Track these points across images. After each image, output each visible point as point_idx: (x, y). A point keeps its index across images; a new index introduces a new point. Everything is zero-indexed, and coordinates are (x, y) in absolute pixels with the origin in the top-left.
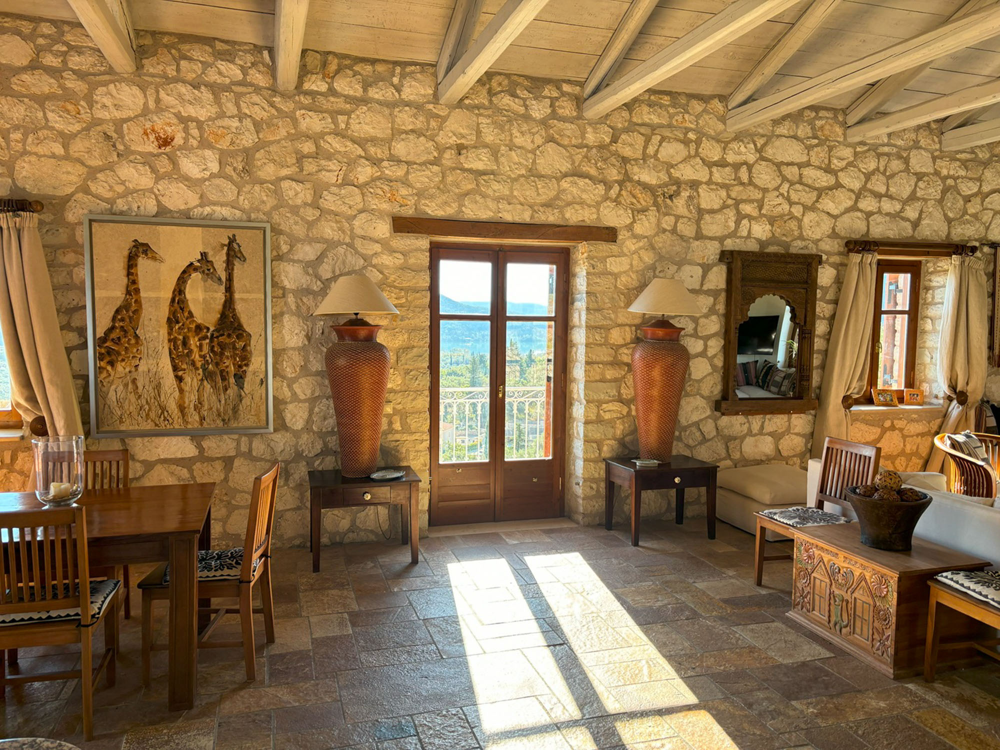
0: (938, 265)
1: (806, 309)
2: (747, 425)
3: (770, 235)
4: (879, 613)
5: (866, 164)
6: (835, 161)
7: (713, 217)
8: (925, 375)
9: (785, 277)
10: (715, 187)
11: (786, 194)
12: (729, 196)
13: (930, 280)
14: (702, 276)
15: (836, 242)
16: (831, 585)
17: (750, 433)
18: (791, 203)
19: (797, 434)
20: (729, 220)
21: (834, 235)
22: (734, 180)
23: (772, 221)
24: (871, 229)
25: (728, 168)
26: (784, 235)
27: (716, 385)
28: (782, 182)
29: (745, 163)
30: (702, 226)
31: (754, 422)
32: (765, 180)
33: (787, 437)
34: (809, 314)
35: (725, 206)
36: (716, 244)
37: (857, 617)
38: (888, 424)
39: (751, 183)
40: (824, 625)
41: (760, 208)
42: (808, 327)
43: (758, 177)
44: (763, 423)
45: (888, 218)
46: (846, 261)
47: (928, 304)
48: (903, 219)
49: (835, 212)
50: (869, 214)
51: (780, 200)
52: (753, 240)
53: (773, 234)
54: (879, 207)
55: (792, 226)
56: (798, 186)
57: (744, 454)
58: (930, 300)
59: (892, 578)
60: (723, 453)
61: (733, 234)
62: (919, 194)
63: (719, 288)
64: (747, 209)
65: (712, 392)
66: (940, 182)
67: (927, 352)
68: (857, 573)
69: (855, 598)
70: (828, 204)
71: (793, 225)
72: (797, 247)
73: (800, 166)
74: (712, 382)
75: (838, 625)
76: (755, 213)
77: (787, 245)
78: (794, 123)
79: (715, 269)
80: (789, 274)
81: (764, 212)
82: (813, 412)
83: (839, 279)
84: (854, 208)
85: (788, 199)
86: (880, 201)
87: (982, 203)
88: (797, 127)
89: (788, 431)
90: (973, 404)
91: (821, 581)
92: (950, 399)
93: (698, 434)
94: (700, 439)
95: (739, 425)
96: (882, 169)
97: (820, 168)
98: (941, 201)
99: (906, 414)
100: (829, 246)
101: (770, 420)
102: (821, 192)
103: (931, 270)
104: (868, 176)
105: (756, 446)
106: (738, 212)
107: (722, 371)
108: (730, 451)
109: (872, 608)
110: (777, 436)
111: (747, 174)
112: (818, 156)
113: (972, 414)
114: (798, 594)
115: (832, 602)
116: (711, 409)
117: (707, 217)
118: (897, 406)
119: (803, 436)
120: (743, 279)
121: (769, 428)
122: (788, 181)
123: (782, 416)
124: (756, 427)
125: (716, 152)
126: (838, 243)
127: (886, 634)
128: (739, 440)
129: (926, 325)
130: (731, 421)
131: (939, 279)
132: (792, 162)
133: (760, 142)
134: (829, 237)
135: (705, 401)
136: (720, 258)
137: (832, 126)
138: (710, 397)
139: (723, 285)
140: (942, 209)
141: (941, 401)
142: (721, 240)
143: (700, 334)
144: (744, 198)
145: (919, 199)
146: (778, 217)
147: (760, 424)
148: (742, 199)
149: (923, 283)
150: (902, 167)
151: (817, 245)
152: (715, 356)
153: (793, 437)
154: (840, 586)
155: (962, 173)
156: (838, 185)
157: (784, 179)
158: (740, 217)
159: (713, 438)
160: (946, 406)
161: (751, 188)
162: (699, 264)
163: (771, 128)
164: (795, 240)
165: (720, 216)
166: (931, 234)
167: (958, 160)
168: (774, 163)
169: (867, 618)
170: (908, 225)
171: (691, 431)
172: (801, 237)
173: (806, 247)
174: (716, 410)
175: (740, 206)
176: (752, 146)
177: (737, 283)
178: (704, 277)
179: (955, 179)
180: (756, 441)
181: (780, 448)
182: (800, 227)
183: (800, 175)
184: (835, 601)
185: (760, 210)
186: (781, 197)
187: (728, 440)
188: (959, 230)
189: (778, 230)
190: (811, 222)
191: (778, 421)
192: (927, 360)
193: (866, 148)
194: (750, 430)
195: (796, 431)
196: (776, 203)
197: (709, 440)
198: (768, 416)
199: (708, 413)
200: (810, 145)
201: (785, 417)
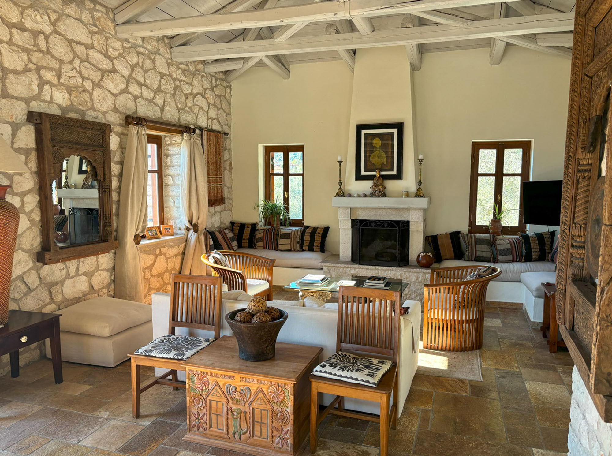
0: (173, 139)
1: (104, 168)
2: (65, 270)
3: (69, 103)
4: (277, 415)
5: (131, 57)
6: (111, 50)
7: (18, 78)
8: (170, 214)
9: (85, 141)
10: (16, 49)
11: (78, 69)
12: (30, 61)
13: (168, 150)
14: (12, 135)
15: (117, 116)
16: (228, 403)
17: (68, 276)
18: (83, 78)
19: (104, 270)
20: (33, 83)
21: (115, 110)
22: (34, 46)
23: (70, 90)
24: (138, 109)
25: (26, 33)
26: (80, 104)
27: (36, 238)
28: (74, 58)
29: (42, 32)
30: (7, 85)
31: (71, 266)
32: (61, 53)
33: (96, 274)
34: (106, 172)
35: (26, 70)
36: (23, 104)
37: (256, 423)
38: (158, 252)
39: (48, 52)
40: (223, 438)
41: (59, 77)
42: (107, 183)
43: (55, 49)
44: (78, 265)
45: (147, 102)
46: (125, 132)
47: (168, 166)
48: (155, 104)
49: (115, 91)
50: (136, 97)
51: (74, 73)
52: (55, 105)
53: (72, 102)
54: (141, 93)
55: (86, 98)
56: (86, 63)
57: (65, 295)
58: (170, 163)
59: (288, 385)
60: (48, 300)
61: (38, 97)
62: (163, 88)
63: (29, 147)
64: (48, 76)
65: (32, 245)
66: (172, 82)
67: (171, 199)
68: (254, 389)
69: (253, 408)
70: (108, 83)
71: (86, 96)
72: (90, 116)
73: (87, 47)
74: (32, 236)
75: (237, 433)
76: (55, 81)
77: (83, 114)
78: (79, 8)
79: (23, 128)
80: (89, 138)
81: (62, 81)
82: (113, 251)
83: (121, 145)
84: (125, 91)
85: (80, 73)
86: (141, 89)
87: (194, 99)
88: (81, 13)
89: (97, 269)
90: (201, 231)
91: (217, 401)
92: (188, 229)
93: (23, 286)
94: (25, 291)
95: (59, 271)
96: (141, 64)
97: (100, 52)
98: (174, 95)
99: (167, 243)
100: (113, 119)
101: (83, 262)
102: (104, 73)
103: (168, 142)
104: (133, 67)
105: (74, 286)
106: (40, 77)
107: (40, 225)
108: (53, 295)
109: (270, 413)
110: (89, 275)
111: (45, 43)
112: (98, 41)
113: (202, 238)
114: (193, 418)
115: (230, 416)
116: (33, 262)
117: (11, 76)
118: (160, 238)
119: (107, 270)
120: (52, 140)
121: (83, 269)
122: (79, 58)
123: (92, 257)
124: (72, 270)
125: (15, 15)
126: (119, 117)
127: (285, 430)
128: (59, 285)
129: (169, 181)
130: (51, 269)
131: (175, 149)
132: (80, 42)
133: (54, 17)
134: (112, 110)
135: (27, 254)
136: (27, 119)
137: (106, 20)
138: (30, 250)
139: (32, 144)
140: (175, 101)
141: (183, 232)
142: (27, 101)
143: (16, 191)
144: (44, 65)
145: (162, 91)
146: (74, 88)
147: (75, 267)
148: (42, 66)
149: (164, 151)
150: (151, 66)
151: (105, 117)
152: (32, 211)
153: (101, 272)
154: (237, 402)
155: (183, 78)
156: (114, 71)
157: (76, 55)
158: (42, 83)
159: (37, 287)
160: (186, 234)
161: (49, 57)
162: (8, 123)
163: (61, 7)
164: (89, 110)
165: (24, 78)
166: (170, 117)
167: (180, 68)
168: (66, 39)
169: (266, 422)
170: (157, 109)
171: (16, 284)
172: (93, 108)
173: (97, 117)
174: (38, 261)
175: (41, 71)
176: (47, 18)
177: (47, 143)
178: (14, 135)
179: (180, 81)
180: (74, 282)
181: (93, 283)
182: (91, 100)
183: (87, 54)
184: (233, 415)
185: (59, 78)
186: (75, 71)
187: (50, 286)
188: (184, 116)
189: (75, 99)
190: (99, 96)
191: (89, 261)
192: (171, 204)
193: (129, 45)
194: (68, 274)
195: (103, 267)
196: (71, 75)
197: (33, 290)
198: (81, 259)
199: (31, 264)
200: (92, 31)
201: (93, 258)
